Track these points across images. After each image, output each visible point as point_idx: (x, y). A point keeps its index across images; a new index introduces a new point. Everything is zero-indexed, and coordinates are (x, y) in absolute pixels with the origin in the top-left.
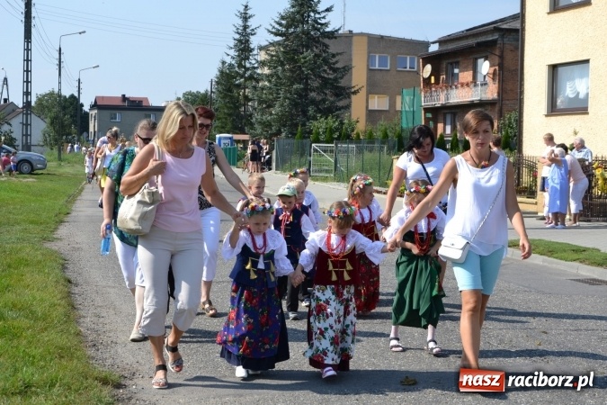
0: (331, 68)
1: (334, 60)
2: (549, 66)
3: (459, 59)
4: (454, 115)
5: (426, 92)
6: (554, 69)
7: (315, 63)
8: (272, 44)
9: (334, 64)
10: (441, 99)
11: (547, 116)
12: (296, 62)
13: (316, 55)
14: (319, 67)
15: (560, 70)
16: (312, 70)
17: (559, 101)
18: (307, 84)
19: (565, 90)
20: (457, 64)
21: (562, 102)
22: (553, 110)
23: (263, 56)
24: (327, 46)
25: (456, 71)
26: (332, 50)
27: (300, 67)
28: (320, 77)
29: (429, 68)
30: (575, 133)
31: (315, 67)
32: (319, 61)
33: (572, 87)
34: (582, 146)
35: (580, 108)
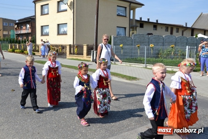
4: (22, 36)
5: (16, 31)
6: (42, 27)
10: (19, 32)
15: (43, 27)
17: (43, 33)
20: (22, 25)
22: (42, 35)
25: (22, 27)
29: (16, 26)
30: (47, 40)
33: (46, 30)
34: (48, 42)
35: (47, 35)
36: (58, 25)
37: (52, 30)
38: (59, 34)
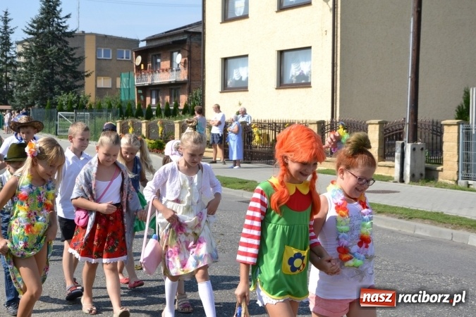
0: (70, 58)
1: (72, 52)
2: (222, 59)
3: (161, 52)
4: (158, 91)
5: (137, 76)
6: (225, 61)
7: (59, 54)
8: (26, 40)
9: (72, 55)
10: (148, 80)
11: (221, 92)
12: (45, 53)
13: (59, 49)
14: (62, 57)
15: (229, 61)
16: (56, 59)
17: (229, 83)
18: (53, 69)
19: (233, 75)
20: (159, 56)
21: (231, 83)
22: (225, 88)
23: (20, 49)
24: (67, 43)
25: (159, 60)
26: (71, 45)
27: (48, 57)
28: (63, 64)
29: (139, 58)
30: (240, 104)
31: (58, 58)
32: (62, 53)
33: (237, 74)
34: (244, 113)
35: (242, 87)
36: (281, 53)
37: (261, 71)
38: (281, 84)
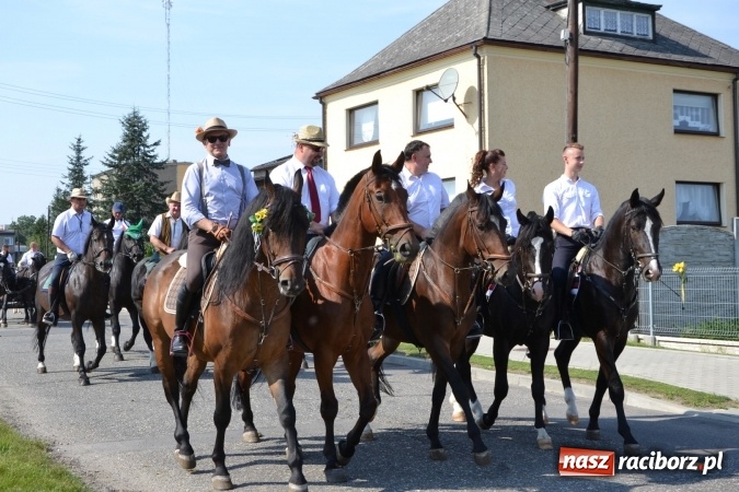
0: (160, 195)
1: (163, 188)
7: (146, 190)
8: (105, 173)
9: (163, 191)
12: (128, 190)
13: (146, 184)
14: (150, 194)
16: (143, 197)
18: (139, 209)
23: (97, 184)
24: (156, 176)
26: (160, 180)
27: (132, 195)
28: (151, 203)
31: (145, 195)
32: (149, 189)
